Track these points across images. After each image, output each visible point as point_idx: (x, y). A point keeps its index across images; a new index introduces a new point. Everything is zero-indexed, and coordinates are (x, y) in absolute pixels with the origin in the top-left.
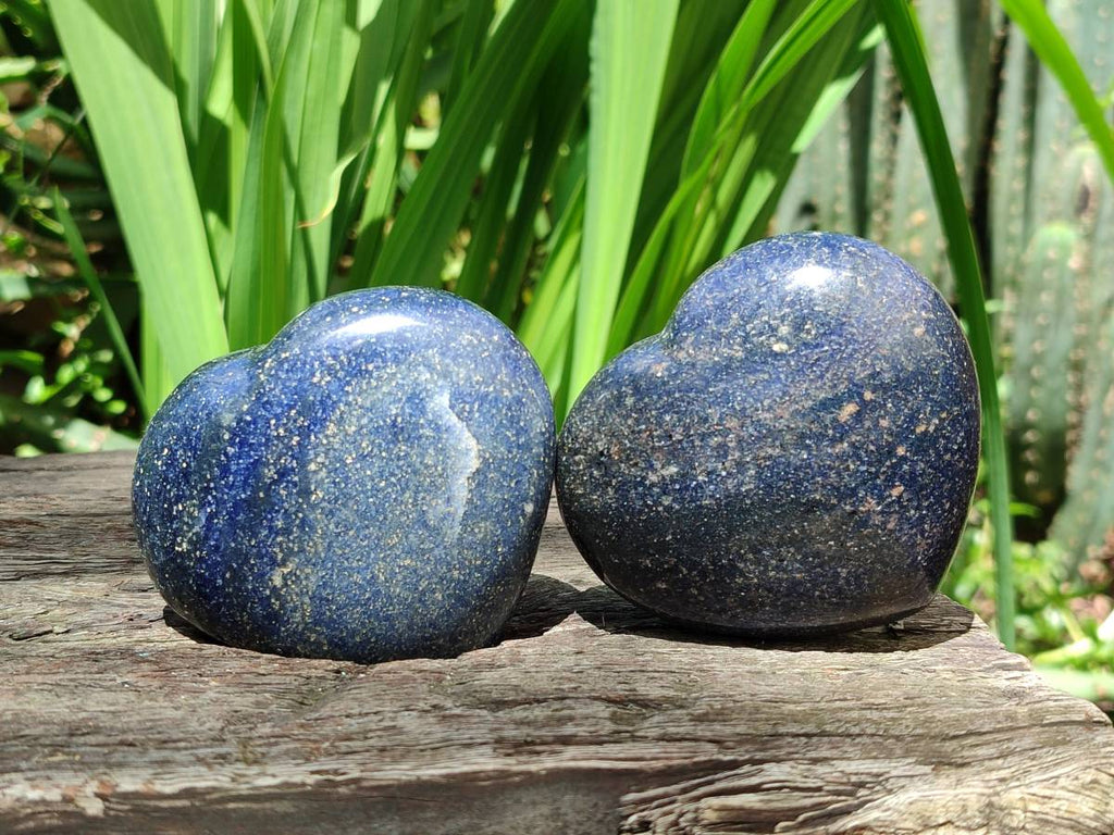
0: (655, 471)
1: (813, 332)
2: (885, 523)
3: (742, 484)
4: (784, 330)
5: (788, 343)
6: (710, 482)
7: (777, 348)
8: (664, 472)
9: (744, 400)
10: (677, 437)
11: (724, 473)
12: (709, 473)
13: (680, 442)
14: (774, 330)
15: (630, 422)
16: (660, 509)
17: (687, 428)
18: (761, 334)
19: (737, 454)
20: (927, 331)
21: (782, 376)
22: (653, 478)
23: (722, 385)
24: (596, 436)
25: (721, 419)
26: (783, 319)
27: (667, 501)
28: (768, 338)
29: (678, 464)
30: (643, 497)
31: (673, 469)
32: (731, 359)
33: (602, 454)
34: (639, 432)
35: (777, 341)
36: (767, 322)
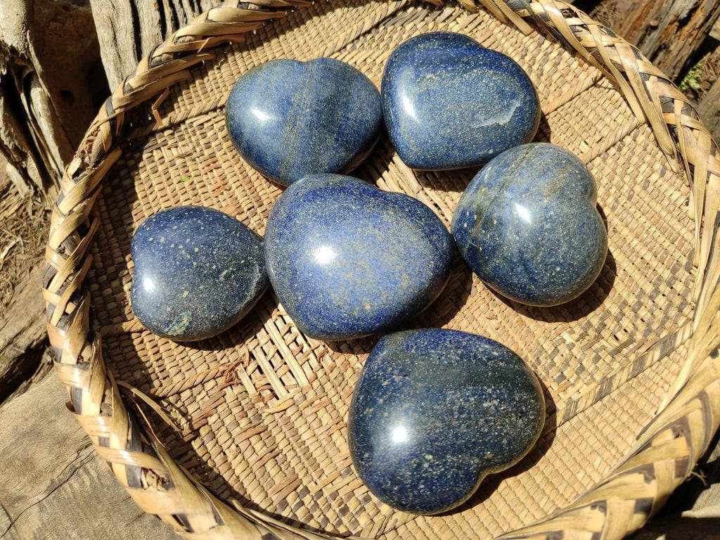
0: (494, 405)
1: (413, 462)
2: (393, 370)
3: (453, 394)
4: (426, 465)
5: (424, 458)
6: (468, 396)
7: (431, 457)
8: (490, 404)
9: (448, 433)
10: (482, 420)
11: (461, 400)
12: (468, 400)
13: (481, 418)
14: (431, 466)
15: (505, 431)
16: (493, 387)
17: (477, 424)
18: (438, 465)
19: (454, 408)
20: (363, 454)
21: (429, 443)
22: (496, 402)
23: (458, 442)
24: (522, 427)
25: (460, 426)
26: (426, 472)
27: (490, 391)
28: (434, 462)
29: (482, 407)
30: (501, 394)
31: (485, 405)
32: (453, 455)
33: (520, 417)
34: (500, 426)
35: (430, 460)
36: (434, 471)
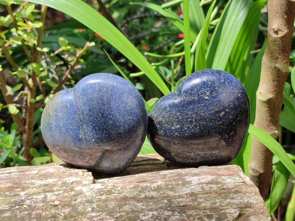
0: (174, 126)
1: (215, 94)
2: (228, 141)
3: (196, 130)
4: (208, 94)
5: (209, 97)
6: (188, 130)
7: (206, 98)
8: (176, 127)
9: (198, 110)
10: (180, 118)
11: (191, 128)
12: (187, 128)
14: (205, 93)
15: (168, 114)
16: (175, 136)
17: (183, 116)
18: (202, 94)
19: (195, 123)
20: (241, 95)
21: (207, 105)
22: (173, 128)
23: (192, 106)
24: (159, 117)
25: (191, 114)
26: (208, 91)
27: (176, 134)
28: (204, 95)
29: (180, 125)
30: (170, 133)
32: (194, 100)
33: (160, 121)
34: (171, 116)
35: (206, 96)
36: (204, 91)
